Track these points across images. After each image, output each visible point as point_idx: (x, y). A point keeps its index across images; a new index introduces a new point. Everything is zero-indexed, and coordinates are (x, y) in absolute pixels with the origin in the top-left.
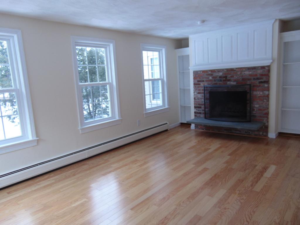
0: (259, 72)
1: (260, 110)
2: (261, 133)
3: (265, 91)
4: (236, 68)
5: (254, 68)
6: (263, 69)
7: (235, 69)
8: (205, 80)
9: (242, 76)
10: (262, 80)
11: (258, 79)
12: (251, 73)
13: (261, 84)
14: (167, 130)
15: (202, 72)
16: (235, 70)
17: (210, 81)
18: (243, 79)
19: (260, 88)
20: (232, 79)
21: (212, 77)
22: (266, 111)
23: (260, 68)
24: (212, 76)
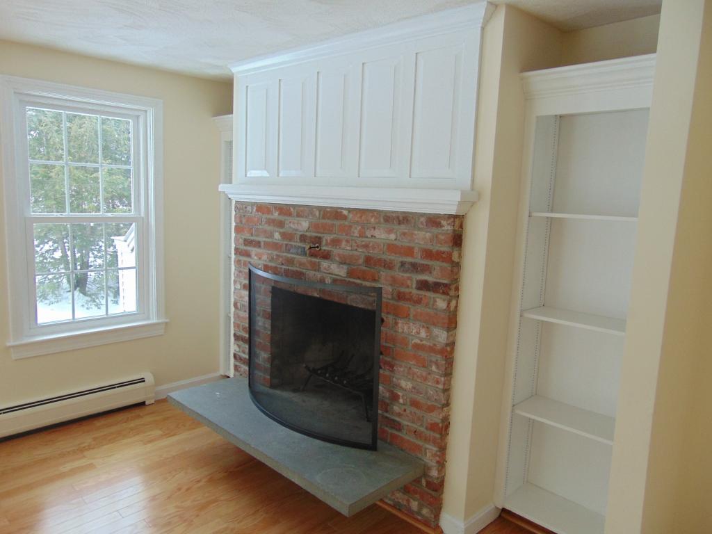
0: (422, 238)
1: (415, 404)
2: (414, 505)
3: (435, 325)
4: (350, 210)
5: (403, 219)
6: (435, 230)
7: (345, 212)
8: (262, 239)
9: (366, 246)
10: (430, 278)
11: (415, 267)
12: (392, 237)
13: (422, 293)
14: (143, 404)
15: (257, 211)
16: (345, 218)
17: (275, 246)
18: (368, 260)
19: (420, 309)
20: (336, 251)
21: (280, 233)
22: (435, 417)
23: (423, 219)
24: (282, 230)
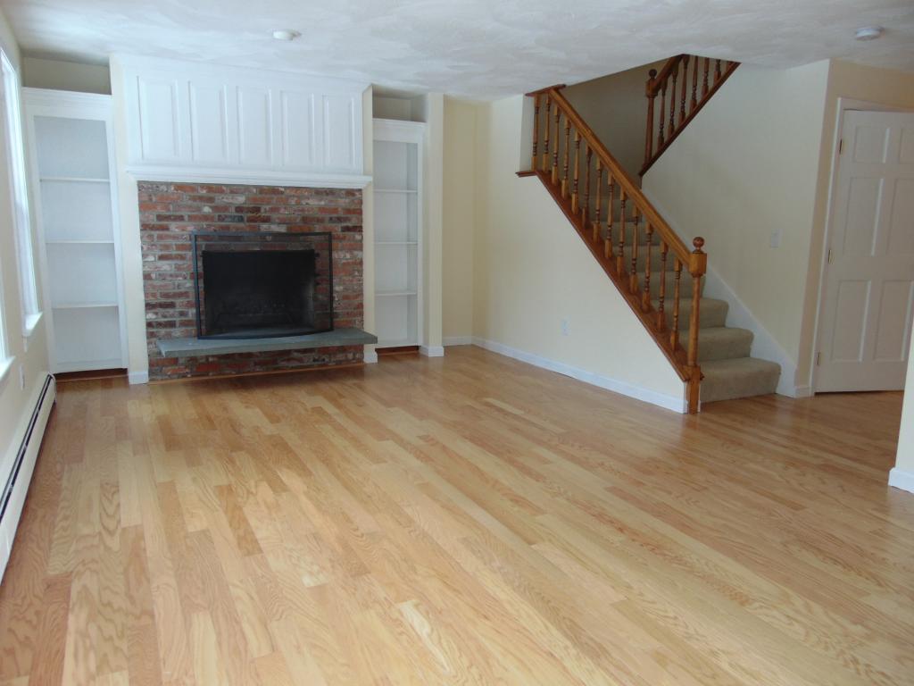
0: (343, 202)
1: (346, 297)
2: (350, 356)
3: (355, 249)
4: (286, 188)
5: (330, 192)
6: (352, 198)
7: (283, 189)
8: (185, 213)
9: (303, 210)
10: (350, 224)
11: (339, 220)
12: (323, 203)
13: (346, 233)
16: (282, 193)
17: (206, 218)
18: (305, 219)
19: (344, 243)
20: (274, 216)
21: (211, 207)
22: (356, 302)
23: (343, 192)
24: (213, 205)
